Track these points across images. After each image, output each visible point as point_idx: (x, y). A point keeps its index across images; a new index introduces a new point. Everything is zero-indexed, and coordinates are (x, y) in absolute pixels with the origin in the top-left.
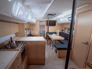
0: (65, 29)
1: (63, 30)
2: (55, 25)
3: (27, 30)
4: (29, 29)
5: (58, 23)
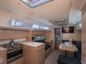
3: (42, 36)
5: (78, 29)
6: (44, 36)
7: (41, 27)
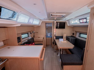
0: (76, 32)
1: (73, 34)
2: (64, 28)
3: (29, 33)
4: (32, 32)
5: (68, 25)
6: (32, 33)
7: (31, 21)
